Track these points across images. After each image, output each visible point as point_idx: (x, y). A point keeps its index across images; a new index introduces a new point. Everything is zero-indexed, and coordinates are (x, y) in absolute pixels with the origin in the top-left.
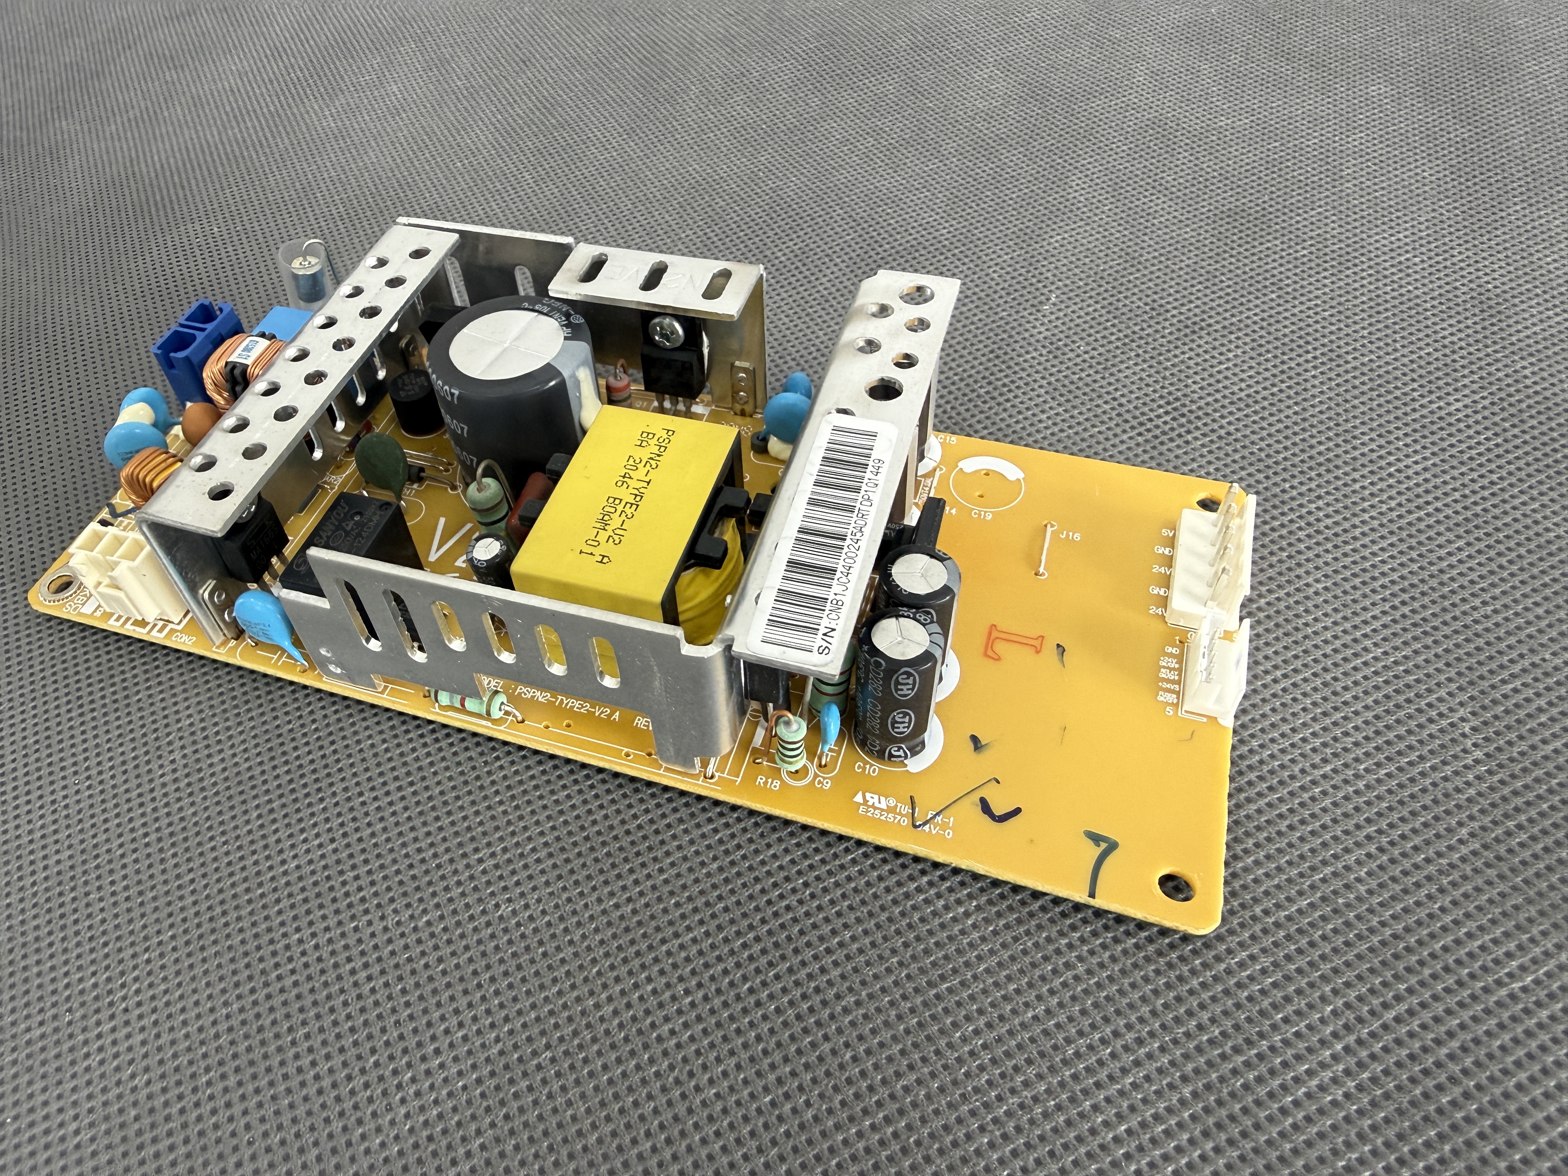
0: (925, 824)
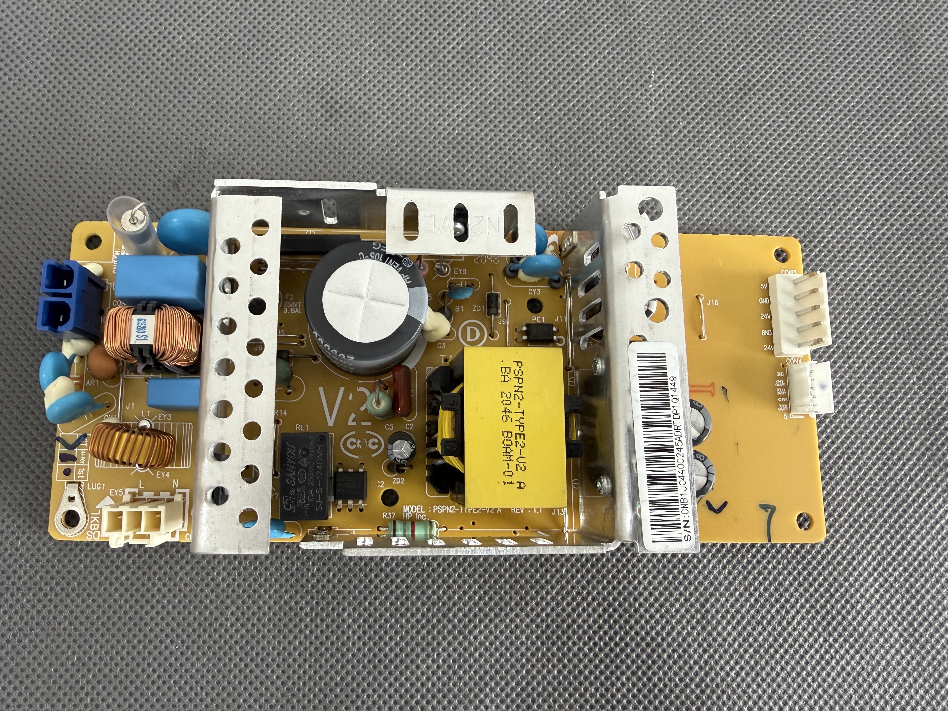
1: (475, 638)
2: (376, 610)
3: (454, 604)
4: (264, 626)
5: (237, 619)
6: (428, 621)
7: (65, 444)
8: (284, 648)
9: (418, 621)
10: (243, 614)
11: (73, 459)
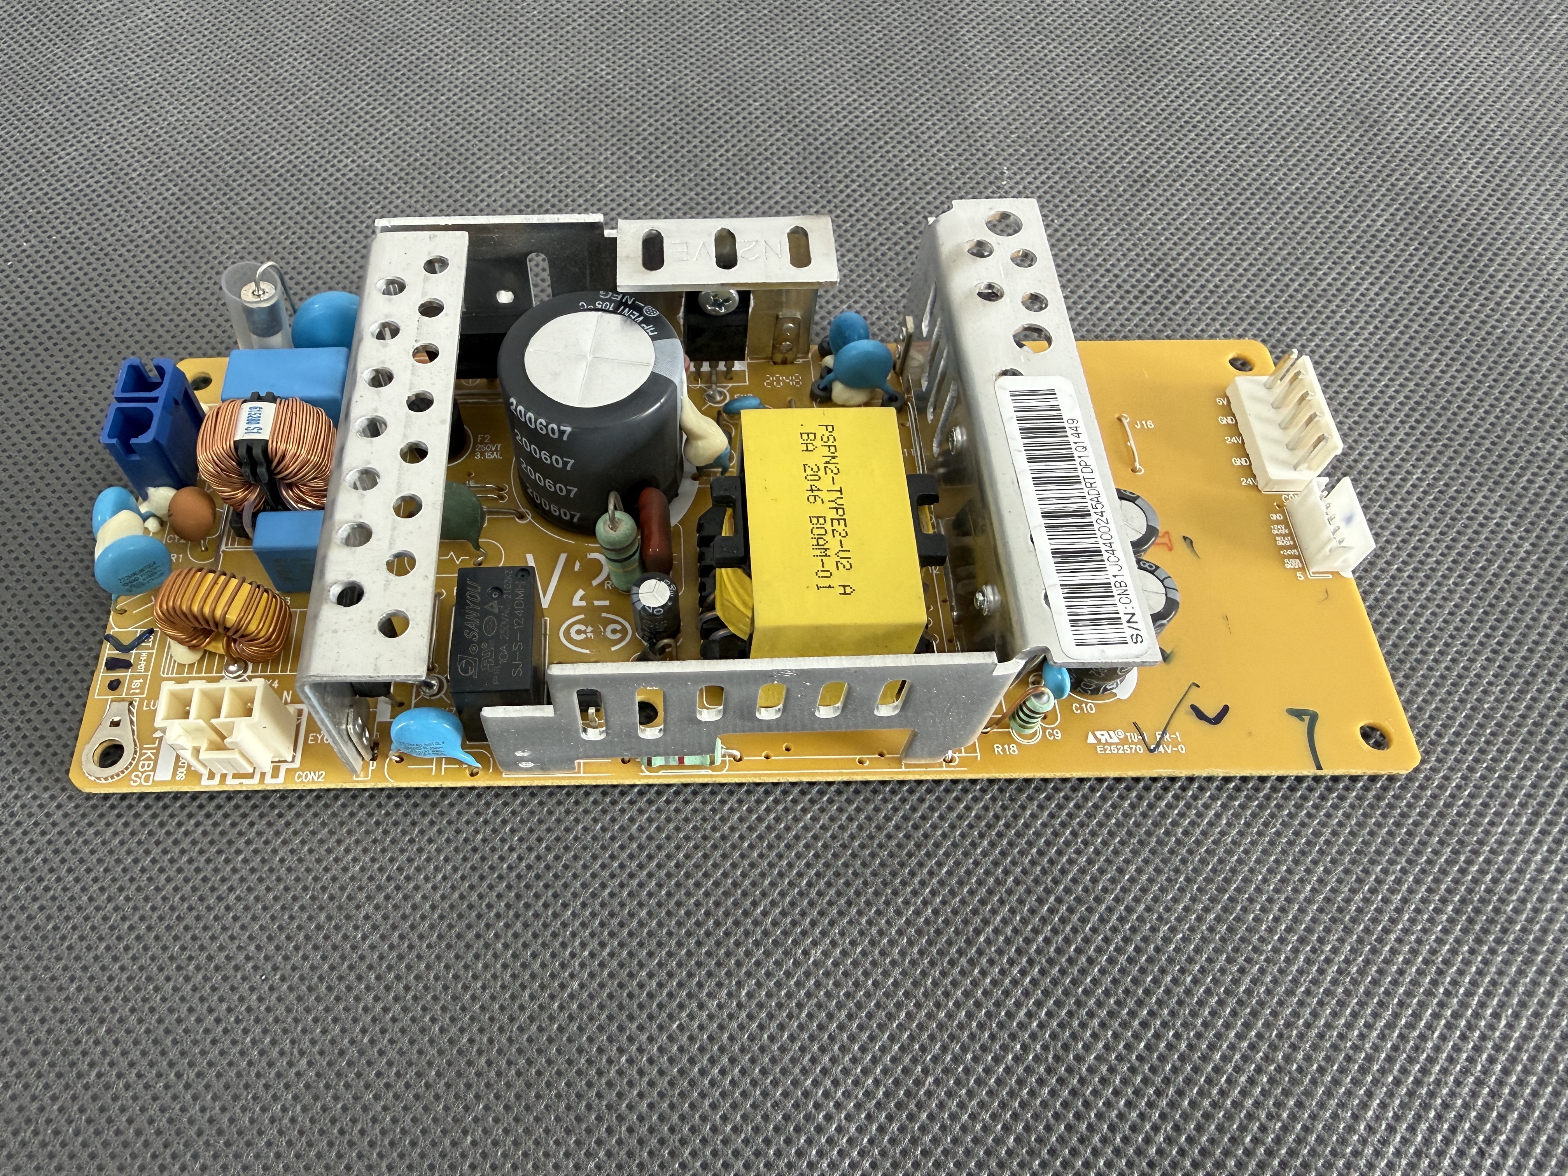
0: (1158, 745)
1: (806, 953)
2: (622, 905)
3: (764, 894)
4: (421, 937)
5: (375, 927)
6: (717, 924)
7: (117, 645)
8: (456, 977)
9: (698, 924)
10: (385, 917)
11: (127, 665)
